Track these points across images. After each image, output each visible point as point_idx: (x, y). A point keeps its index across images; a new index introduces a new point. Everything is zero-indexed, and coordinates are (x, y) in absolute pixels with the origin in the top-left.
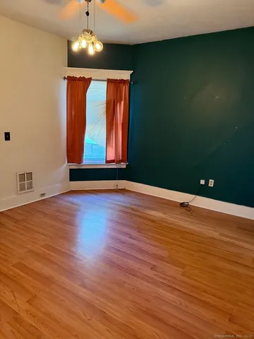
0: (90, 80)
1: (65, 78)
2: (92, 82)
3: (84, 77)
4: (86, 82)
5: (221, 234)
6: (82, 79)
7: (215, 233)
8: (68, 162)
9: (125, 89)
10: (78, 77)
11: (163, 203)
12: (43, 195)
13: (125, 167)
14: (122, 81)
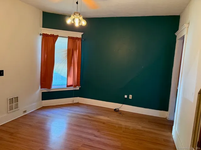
0: (57, 36)
1: (41, 34)
2: (58, 37)
3: (53, 35)
4: (55, 37)
5: (143, 127)
6: (52, 36)
7: (139, 126)
8: (41, 88)
9: (79, 43)
10: (49, 34)
11: (104, 110)
12: (25, 112)
13: (78, 89)
14: (77, 38)
